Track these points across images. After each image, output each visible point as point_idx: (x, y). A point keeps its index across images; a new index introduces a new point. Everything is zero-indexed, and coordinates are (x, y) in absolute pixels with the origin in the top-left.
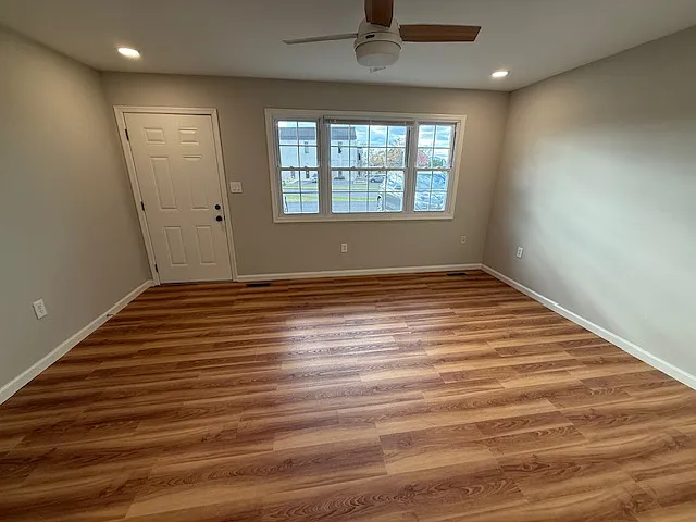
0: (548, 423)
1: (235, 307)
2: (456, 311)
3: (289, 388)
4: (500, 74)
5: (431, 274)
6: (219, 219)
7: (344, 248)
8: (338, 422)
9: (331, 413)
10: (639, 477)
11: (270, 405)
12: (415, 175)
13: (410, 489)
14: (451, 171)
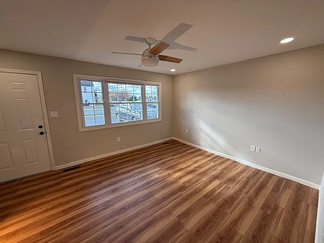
0: (220, 188)
1: (63, 185)
2: (174, 157)
3: (125, 215)
4: (173, 70)
5: (157, 145)
6: (42, 133)
7: (119, 139)
8: (157, 220)
9: (152, 217)
10: (247, 193)
11: (121, 227)
12: (146, 105)
13: (198, 231)
14: (158, 103)
